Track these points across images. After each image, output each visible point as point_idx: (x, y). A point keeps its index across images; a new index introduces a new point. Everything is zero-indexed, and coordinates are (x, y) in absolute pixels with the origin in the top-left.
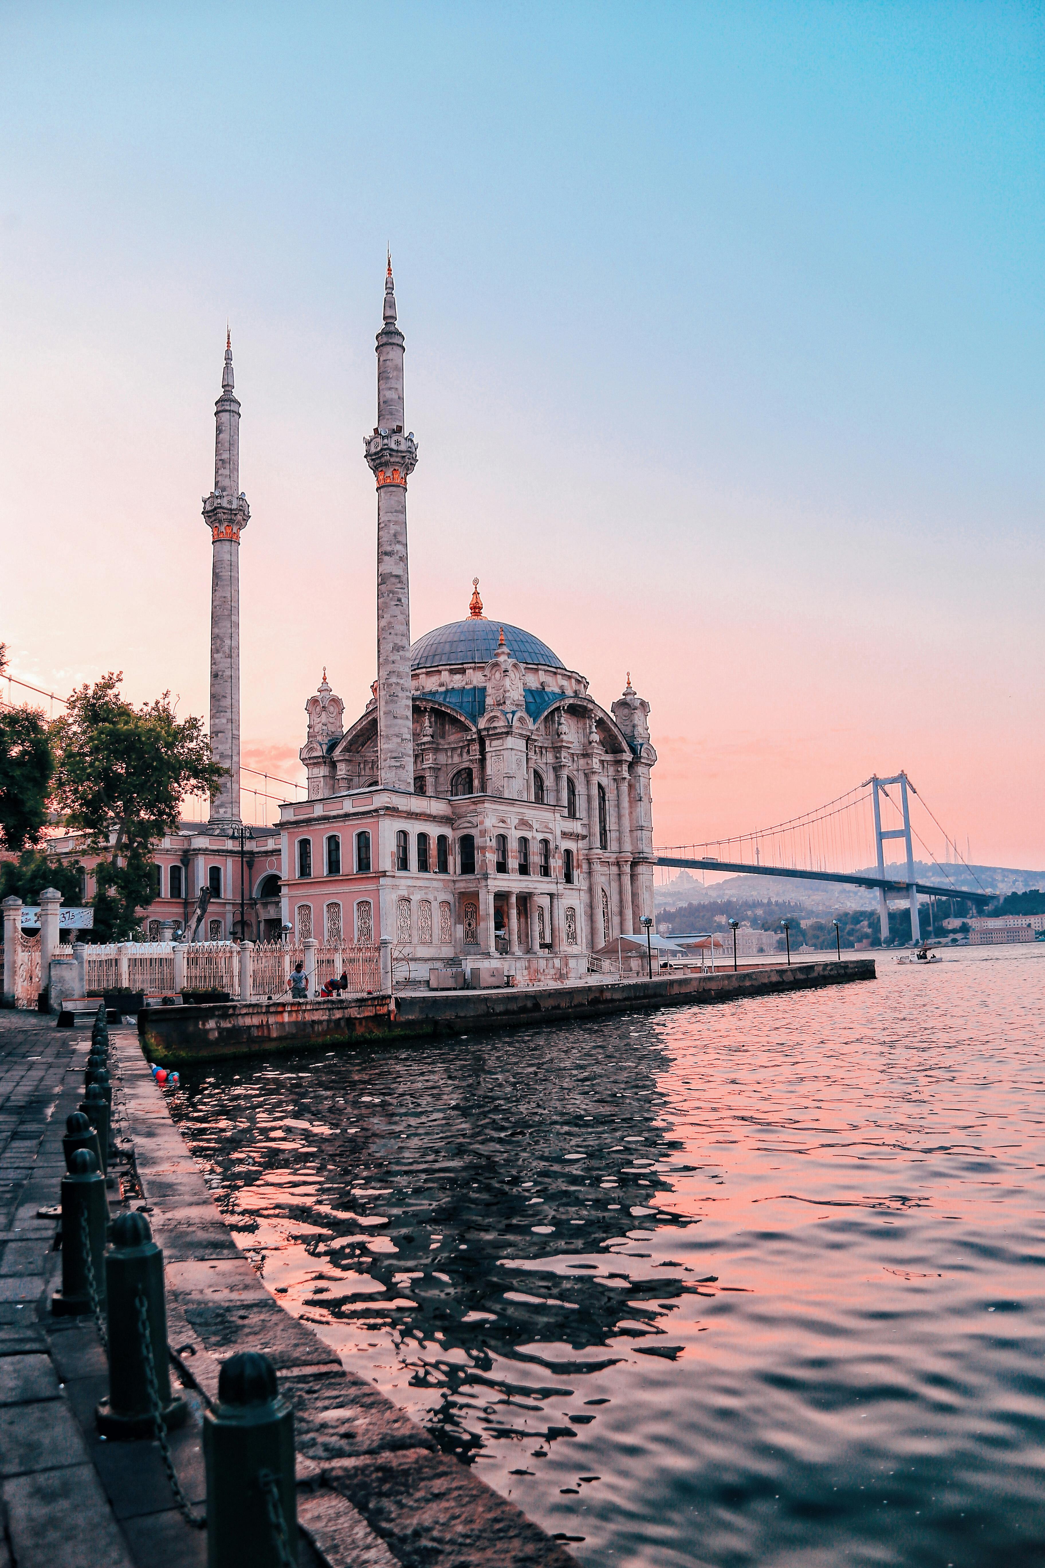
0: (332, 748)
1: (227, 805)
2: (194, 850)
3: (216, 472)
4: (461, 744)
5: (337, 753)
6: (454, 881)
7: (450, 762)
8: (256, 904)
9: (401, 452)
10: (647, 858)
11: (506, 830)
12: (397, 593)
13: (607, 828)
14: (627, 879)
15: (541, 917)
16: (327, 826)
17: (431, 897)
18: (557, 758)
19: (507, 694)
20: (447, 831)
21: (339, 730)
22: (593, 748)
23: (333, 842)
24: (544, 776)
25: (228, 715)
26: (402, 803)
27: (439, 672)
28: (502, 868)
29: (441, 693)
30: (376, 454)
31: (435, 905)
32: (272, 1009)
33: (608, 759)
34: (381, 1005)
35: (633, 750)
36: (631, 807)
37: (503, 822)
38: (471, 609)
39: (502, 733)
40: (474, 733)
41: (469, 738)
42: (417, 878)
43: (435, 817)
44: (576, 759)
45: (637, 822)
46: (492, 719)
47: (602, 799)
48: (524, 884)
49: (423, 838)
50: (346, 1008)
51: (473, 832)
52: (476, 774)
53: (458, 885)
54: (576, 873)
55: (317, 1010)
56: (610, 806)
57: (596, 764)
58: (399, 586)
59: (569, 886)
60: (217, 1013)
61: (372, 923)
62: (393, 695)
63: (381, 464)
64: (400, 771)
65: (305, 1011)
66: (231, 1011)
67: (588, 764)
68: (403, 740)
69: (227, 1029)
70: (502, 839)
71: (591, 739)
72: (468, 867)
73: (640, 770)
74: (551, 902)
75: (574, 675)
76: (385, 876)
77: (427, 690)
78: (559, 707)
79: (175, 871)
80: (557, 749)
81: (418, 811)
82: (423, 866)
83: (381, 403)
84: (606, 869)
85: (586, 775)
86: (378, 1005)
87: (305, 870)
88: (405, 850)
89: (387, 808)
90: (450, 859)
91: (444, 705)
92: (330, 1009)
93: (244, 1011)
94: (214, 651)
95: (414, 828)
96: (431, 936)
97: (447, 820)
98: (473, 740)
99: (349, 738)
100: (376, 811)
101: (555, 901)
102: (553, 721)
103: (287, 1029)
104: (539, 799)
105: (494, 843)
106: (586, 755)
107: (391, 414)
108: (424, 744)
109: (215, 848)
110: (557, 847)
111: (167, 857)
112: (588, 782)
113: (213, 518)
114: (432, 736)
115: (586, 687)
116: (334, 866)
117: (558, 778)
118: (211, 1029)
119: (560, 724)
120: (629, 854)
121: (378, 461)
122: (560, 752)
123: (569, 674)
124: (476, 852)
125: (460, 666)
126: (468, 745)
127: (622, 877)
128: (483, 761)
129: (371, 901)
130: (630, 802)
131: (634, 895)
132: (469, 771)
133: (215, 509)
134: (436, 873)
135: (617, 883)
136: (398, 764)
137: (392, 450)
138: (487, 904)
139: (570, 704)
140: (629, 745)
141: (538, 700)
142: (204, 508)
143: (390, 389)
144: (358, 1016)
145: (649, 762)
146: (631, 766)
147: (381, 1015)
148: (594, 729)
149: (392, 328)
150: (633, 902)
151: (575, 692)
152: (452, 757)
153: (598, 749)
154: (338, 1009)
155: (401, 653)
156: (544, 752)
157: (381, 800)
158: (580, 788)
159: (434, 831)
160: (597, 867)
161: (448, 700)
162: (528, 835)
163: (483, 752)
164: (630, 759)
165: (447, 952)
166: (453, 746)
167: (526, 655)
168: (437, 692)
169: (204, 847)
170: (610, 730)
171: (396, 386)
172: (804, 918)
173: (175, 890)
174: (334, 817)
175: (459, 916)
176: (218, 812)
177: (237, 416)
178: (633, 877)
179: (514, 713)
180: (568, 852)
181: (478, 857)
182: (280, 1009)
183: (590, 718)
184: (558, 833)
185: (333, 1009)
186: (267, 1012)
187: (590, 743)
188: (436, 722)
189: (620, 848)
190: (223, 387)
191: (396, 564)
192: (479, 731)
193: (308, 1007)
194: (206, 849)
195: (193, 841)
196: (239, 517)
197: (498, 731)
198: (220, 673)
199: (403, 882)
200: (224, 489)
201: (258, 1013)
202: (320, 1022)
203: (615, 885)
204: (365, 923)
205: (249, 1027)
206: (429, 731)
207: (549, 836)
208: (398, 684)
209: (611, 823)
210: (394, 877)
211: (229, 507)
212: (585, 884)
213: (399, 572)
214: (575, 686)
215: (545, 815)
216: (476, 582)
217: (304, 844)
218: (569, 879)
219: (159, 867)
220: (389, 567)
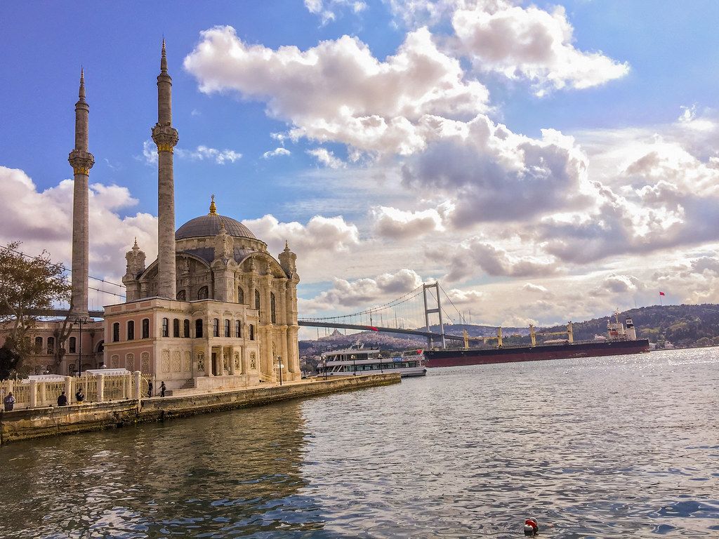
0: (139, 277)
1: (81, 306)
4: (203, 275)
5: (141, 279)
6: (192, 341)
7: (197, 283)
9: (170, 135)
11: (218, 316)
14: (285, 338)
15: (237, 356)
16: (128, 316)
17: (180, 349)
18: (250, 281)
19: (225, 251)
20: (189, 318)
21: (143, 268)
22: (268, 276)
23: (131, 324)
24: (244, 289)
26: (165, 305)
27: (193, 240)
28: (216, 334)
29: (193, 250)
30: (157, 135)
31: (182, 353)
33: (276, 281)
34: (133, 405)
35: (288, 276)
36: (286, 303)
37: (217, 312)
38: (210, 210)
39: (222, 270)
40: (209, 269)
41: (206, 272)
42: (173, 341)
43: (182, 311)
44: (260, 281)
45: (290, 310)
46: (217, 263)
47: (273, 299)
48: (227, 342)
49: (176, 322)
51: (202, 318)
52: (210, 289)
53: (194, 343)
54: (255, 335)
56: (277, 303)
57: (269, 283)
58: (169, 200)
59: (252, 342)
61: (149, 364)
63: (160, 141)
64: (169, 289)
67: (265, 283)
68: (171, 274)
70: (217, 320)
71: (267, 272)
72: (199, 334)
73: (291, 286)
74: (242, 350)
75: (259, 241)
76: (156, 340)
77: (186, 249)
78: (251, 257)
79: (50, 340)
81: (173, 308)
82: (177, 335)
83: (159, 110)
84: (274, 332)
85: (265, 289)
86: (131, 405)
87: (116, 338)
88: (167, 327)
89: (158, 307)
90: (191, 331)
91: (194, 256)
95: (172, 317)
96: (180, 368)
97: (189, 312)
98: (208, 273)
99: (147, 272)
100: (152, 309)
101: (244, 349)
102: (248, 264)
104: (241, 301)
105: (212, 323)
106: (265, 279)
107: (165, 116)
108: (185, 274)
109: (73, 328)
110: (245, 324)
111: (46, 333)
112: (266, 292)
113: (74, 163)
114: (189, 271)
115: (266, 248)
116: (131, 336)
117: (250, 290)
119: (251, 265)
120: (286, 325)
121: (158, 139)
122: (251, 278)
123: (256, 241)
124: (203, 327)
125: (203, 238)
126: (206, 275)
127: (283, 336)
128: (213, 283)
129: (149, 352)
130: (286, 300)
131: (288, 344)
132: (206, 287)
133: (75, 158)
134: (183, 337)
136: (168, 285)
137: (165, 134)
138: (208, 351)
139: (257, 255)
140: (286, 274)
141: (240, 254)
142: (69, 158)
143: (164, 103)
144: (120, 411)
145: (296, 282)
146: (287, 284)
147: (132, 410)
148: (269, 267)
149: (165, 74)
150: (287, 348)
151: (260, 250)
152: (198, 281)
153: (270, 277)
155: (170, 232)
156: (244, 278)
157: (155, 303)
158: (262, 296)
159: (182, 318)
160: (269, 331)
161: (196, 254)
162: (230, 319)
163: (213, 278)
164: (286, 281)
165: (188, 376)
166: (199, 275)
167: (236, 232)
168: (191, 250)
170: (277, 267)
171: (167, 102)
173: (50, 349)
174: (132, 312)
175: (195, 358)
176: (76, 310)
177: (86, 112)
178: (288, 336)
179: (227, 260)
180: (252, 326)
181: (204, 330)
183: (267, 262)
184: (245, 317)
188: (191, 264)
189: (281, 322)
190: (79, 97)
191: (168, 189)
192: (211, 269)
196: (88, 163)
197: (220, 268)
199: (165, 343)
200: (79, 148)
203: (279, 340)
204: (146, 363)
206: (187, 268)
207: (241, 319)
208: (168, 247)
209: (277, 312)
210: (161, 340)
211: (83, 157)
212: (264, 340)
213: (169, 193)
214: (260, 247)
215: (239, 308)
216: (213, 197)
217: (116, 325)
218: (252, 338)
219: (41, 338)
220: (164, 191)
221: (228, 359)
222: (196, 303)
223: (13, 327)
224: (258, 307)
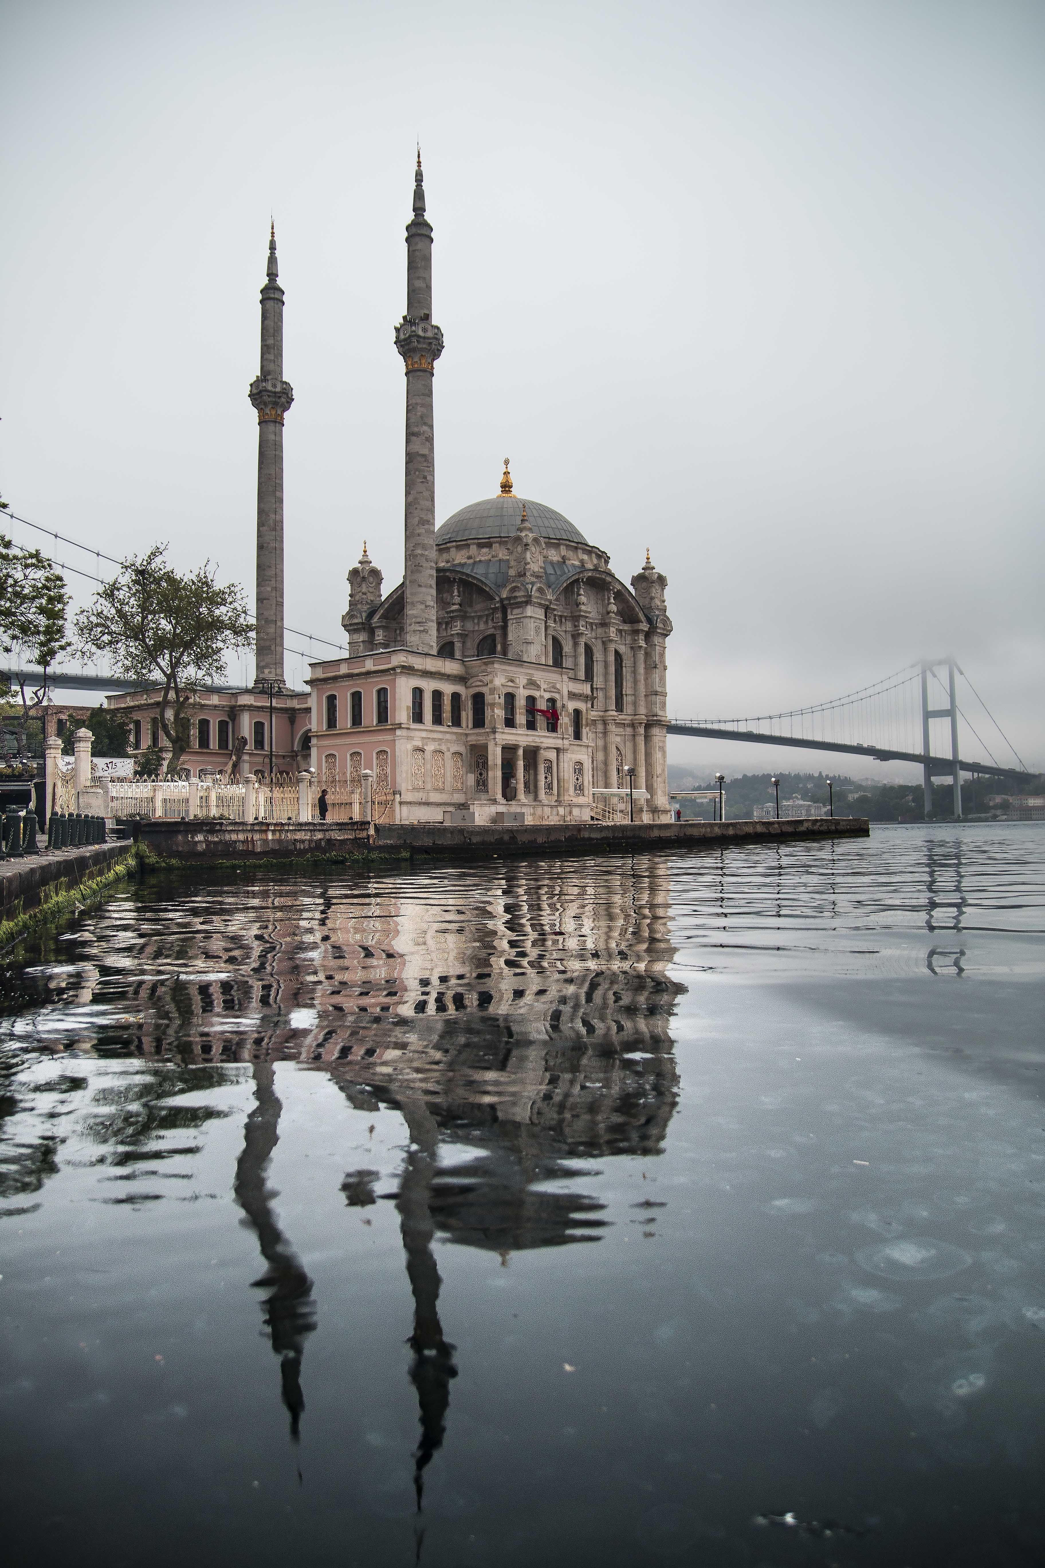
0: (371, 615)
1: (271, 666)
2: (240, 706)
3: (262, 357)
4: (486, 613)
5: (375, 620)
6: (467, 735)
7: (476, 628)
8: (297, 756)
9: (428, 338)
10: (661, 721)
11: (514, 689)
12: (423, 471)
13: (624, 693)
14: (641, 741)
15: (549, 769)
16: (351, 683)
17: (444, 748)
18: (575, 626)
19: (528, 567)
20: (459, 689)
21: (378, 599)
22: (611, 618)
23: (357, 697)
24: (563, 642)
25: (273, 582)
26: (418, 663)
27: (468, 546)
28: (510, 723)
29: (469, 564)
30: (405, 340)
31: (448, 755)
32: (256, 828)
33: (626, 628)
34: (360, 830)
35: (649, 621)
36: (646, 673)
37: (512, 681)
38: (502, 487)
39: (522, 602)
40: (498, 602)
41: (492, 606)
42: (431, 731)
43: (449, 676)
44: (594, 627)
45: (652, 687)
46: (514, 589)
47: (619, 665)
48: (530, 739)
49: (437, 695)
50: (328, 830)
51: (484, 690)
52: (499, 639)
53: (469, 739)
54: (585, 731)
55: (299, 830)
56: (626, 672)
57: (612, 632)
58: (425, 464)
59: (577, 742)
60: (205, 828)
61: (389, 771)
62: (419, 565)
63: (410, 350)
64: (423, 635)
65: (287, 831)
66: (218, 827)
67: (605, 632)
68: (426, 606)
69: (215, 843)
70: (510, 698)
71: (609, 609)
72: (479, 721)
73: (656, 640)
74: (558, 756)
75: (594, 550)
76: (400, 728)
77: (456, 562)
78: (578, 579)
79: (223, 725)
80: (575, 619)
81: (433, 670)
82: (437, 720)
83: (410, 292)
84: (622, 730)
85: (604, 643)
86: (357, 829)
87: (332, 723)
88: (420, 705)
89: (403, 667)
90: (463, 714)
91: (471, 576)
92: (311, 831)
93: (230, 828)
94: (260, 524)
95: (429, 686)
96: (444, 783)
97: (462, 679)
98: (495, 609)
99: (386, 606)
100: (394, 669)
101: (561, 755)
102: (573, 592)
103: (271, 845)
104: (558, 662)
105: (502, 700)
106: (604, 624)
107: (419, 302)
108: (453, 611)
109: (259, 704)
110: (563, 706)
111: (216, 712)
112: (605, 650)
113: (259, 401)
114: (460, 605)
115: (607, 562)
116: (357, 719)
117: (576, 644)
118: (199, 842)
119: (579, 595)
120: (643, 717)
121: (407, 347)
122: (578, 621)
123: (590, 549)
124: (486, 708)
125: (487, 540)
126: (493, 613)
127: (637, 738)
128: (505, 628)
129: (388, 750)
130: (645, 668)
131: (648, 755)
132: (493, 637)
133: (261, 391)
134: (449, 726)
135: (632, 743)
136: (422, 628)
137: (419, 336)
138: (494, 755)
139: (589, 577)
140: (646, 616)
141: (558, 573)
142: (251, 391)
143: (419, 278)
144: (339, 838)
145: (665, 632)
146: (648, 636)
147: (360, 839)
148: (612, 601)
149: (420, 220)
150: (646, 761)
151: (595, 565)
152: (478, 624)
153: (615, 619)
154: (319, 830)
155: (426, 527)
156: (563, 620)
157: (399, 659)
158: (598, 655)
159: (448, 689)
160: (612, 728)
161: (475, 571)
162: (536, 694)
163: (505, 620)
164: (646, 629)
165: (459, 798)
166: (479, 614)
167: (549, 530)
168: (465, 563)
169: (249, 703)
170: (628, 601)
171: (424, 276)
172: (851, 792)
173: (223, 743)
174: (357, 675)
175: (470, 765)
176: (263, 672)
177: (280, 304)
178: (648, 738)
179: (533, 584)
180: (577, 712)
181: (488, 712)
182: (264, 828)
183: (609, 590)
184: (565, 693)
185: (315, 830)
186: (252, 831)
187: (608, 613)
188: (464, 592)
189: (635, 710)
190: (268, 275)
191: (423, 444)
192: (502, 600)
193: (291, 828)
194: (251, 706)
195: (239, 698)
196: (283, 400)
197: (519, 600)
198: (265, 545)
199: (417, 734)
200: (269, 373)
201: (243, 830)
202: (303, 841)
203: (629, 745)
204: (383, 769)
205: (235, 842)
206: (457, 600)
207: (557, 696)
208: (422, 555)
209: (627, 688)
210: (408, 729)
211: (273, 390)
212: (600, 743)
213: (425, 451)
214: (595, 561)
215: (553, 677)
216: (507, 462)
217: (332, 699)
218: (577, 736)
219: (208, 722)
220: (417, 447)
221: (532, 772)
222: (475, 663)
223: (161, 699)
224: (589, 676)
